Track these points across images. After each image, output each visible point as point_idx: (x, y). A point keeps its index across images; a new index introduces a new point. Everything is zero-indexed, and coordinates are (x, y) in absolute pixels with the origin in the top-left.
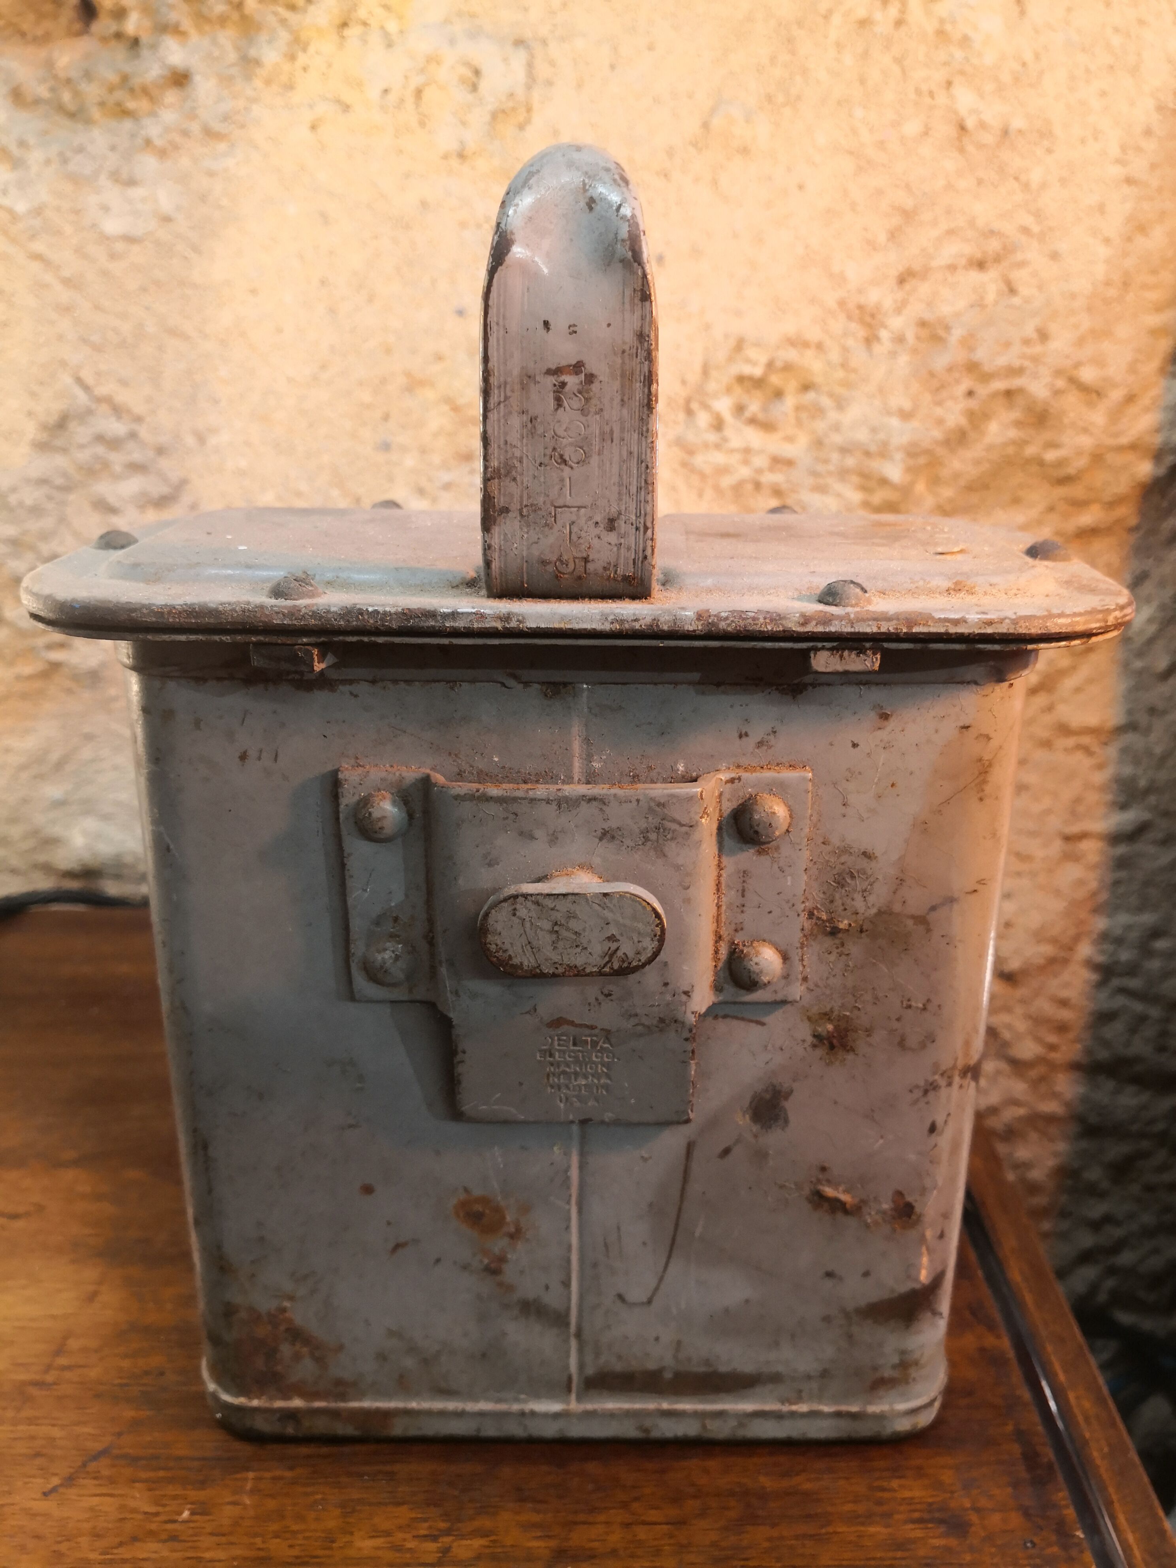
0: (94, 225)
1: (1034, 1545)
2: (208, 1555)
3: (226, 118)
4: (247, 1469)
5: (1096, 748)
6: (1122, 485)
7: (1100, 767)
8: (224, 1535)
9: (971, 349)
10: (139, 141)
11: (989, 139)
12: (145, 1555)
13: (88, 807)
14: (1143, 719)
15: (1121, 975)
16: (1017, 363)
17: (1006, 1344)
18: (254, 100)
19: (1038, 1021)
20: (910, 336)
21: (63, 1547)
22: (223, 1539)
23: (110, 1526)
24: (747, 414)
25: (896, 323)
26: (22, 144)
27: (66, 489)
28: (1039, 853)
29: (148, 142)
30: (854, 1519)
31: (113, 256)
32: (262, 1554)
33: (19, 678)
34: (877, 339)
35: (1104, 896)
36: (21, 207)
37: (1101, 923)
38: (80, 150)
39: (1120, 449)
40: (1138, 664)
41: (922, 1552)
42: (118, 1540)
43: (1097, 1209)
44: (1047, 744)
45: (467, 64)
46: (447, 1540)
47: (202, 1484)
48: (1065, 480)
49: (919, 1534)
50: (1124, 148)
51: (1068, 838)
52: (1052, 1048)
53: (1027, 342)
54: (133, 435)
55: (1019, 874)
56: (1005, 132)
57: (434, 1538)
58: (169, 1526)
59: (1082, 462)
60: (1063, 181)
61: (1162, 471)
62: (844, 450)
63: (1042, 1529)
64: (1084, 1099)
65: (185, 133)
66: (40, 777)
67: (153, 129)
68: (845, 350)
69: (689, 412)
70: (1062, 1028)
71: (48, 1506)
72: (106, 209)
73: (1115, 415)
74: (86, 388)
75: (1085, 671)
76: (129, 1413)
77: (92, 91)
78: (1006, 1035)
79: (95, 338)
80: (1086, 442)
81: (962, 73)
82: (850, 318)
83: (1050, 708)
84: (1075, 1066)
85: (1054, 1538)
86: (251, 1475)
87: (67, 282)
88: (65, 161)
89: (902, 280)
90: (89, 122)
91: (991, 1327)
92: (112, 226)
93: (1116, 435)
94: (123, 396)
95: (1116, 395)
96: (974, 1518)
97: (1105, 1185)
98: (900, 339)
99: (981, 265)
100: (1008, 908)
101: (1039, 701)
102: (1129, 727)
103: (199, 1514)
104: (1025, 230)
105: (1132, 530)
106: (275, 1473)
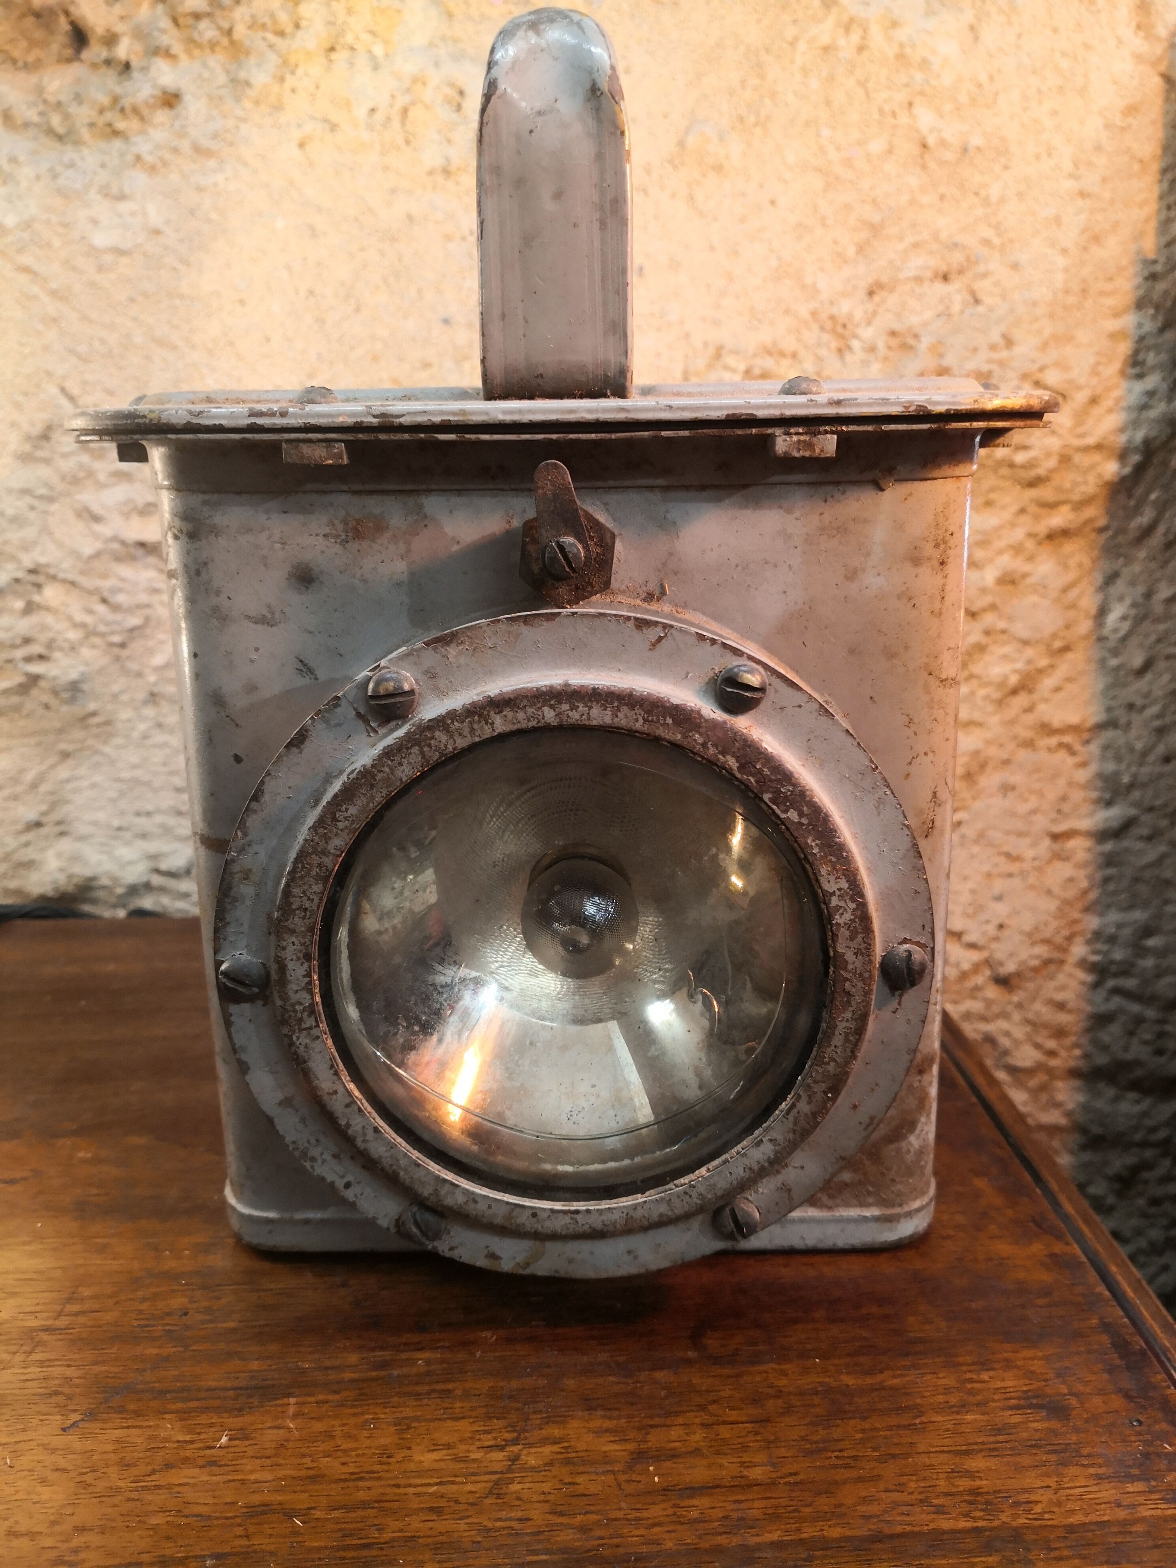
0: (83, 238)
1: (1140, 1423)
2: (252, 1477)
3: (215, 136)
4: (288, 1395)
5: (1077, 747)
6: (1090, 485)
7: (1084, 765)
8: (268, 1457)
9: (941, 356)
10: (130, 158)
11: (949, 156)
12: (181, 1481)
13: (63, 829)
14: (1123, 717)
15: (1116, 975)
16: (985, 367)
17: (1076, 1251)
18: (244, 120)
19: (1035, 1025)
20: (881, 345)
21: (88, 1478)
22: (267, 1462)
23: (141, 1455)
25: (867, 333)
26: (13, 160)
27: (51, 499)
28: (1029, 854)
29: (138, 158)
30: (947, 1408)
31: (100, 269)
32: (311, 1472)
34: (850, 348)
35: (1093, 896)
36: (10, 221)
37: (1093, 922)
38: (72, 165)
39: (1086, 449)
40: (1114, 662)
41: (1025, 1435)
42: (150, 1468)
44: (1029, 744)
45: (451, 85)
46: (516, 1449)
47: (240, 1411)
49: (1017, 1419)
50: (1076, 165)
51: (1055, 837)
52: (1052, 1053)
53: (993, 347)
55: (1010, 875)
56: (965, 150)
57: (501, 1448)
58: (208, 1452)
59: (1052, 463)
60: (1020, 195)
61: (1127, 470)
63: (1146, 1409)
64: (1085, 1108)
65: (176, 151)
66: (15, 798)
67: (143, 146)
68: (819, 359)
70: (1059, 1033)
71: (72, 1440)
72: (95, 222)
73: (1081, 416)
74: (71, 398)
75: (1063, 669)
76: (151, 1351)
77: (83, 114)
78: (1005, 1042)
79: (82, 349)
80: (1054, 442)
81: (922, 93)
82: (822, 329)
83: (1030, 709)
84: (1074, 1073)
85: (1160, 1415)
86: (292, 1400)
87: (54, 294)
88: (55, 177)
89: (871, 293)
90: (78, 143)
91: (1059, 1237)
92: (101, 239)
93: (1082, 436)
95: (1080, 397)
96: (1074, 1401)
98: (872, 349)
99: (945, 278)
100: (1000, 910)
101: (1021, 700)
102: (1109, 724)
103: (240, 1439)
104: (987, 242)
105: (1101, 530)
106: (319, 1397)
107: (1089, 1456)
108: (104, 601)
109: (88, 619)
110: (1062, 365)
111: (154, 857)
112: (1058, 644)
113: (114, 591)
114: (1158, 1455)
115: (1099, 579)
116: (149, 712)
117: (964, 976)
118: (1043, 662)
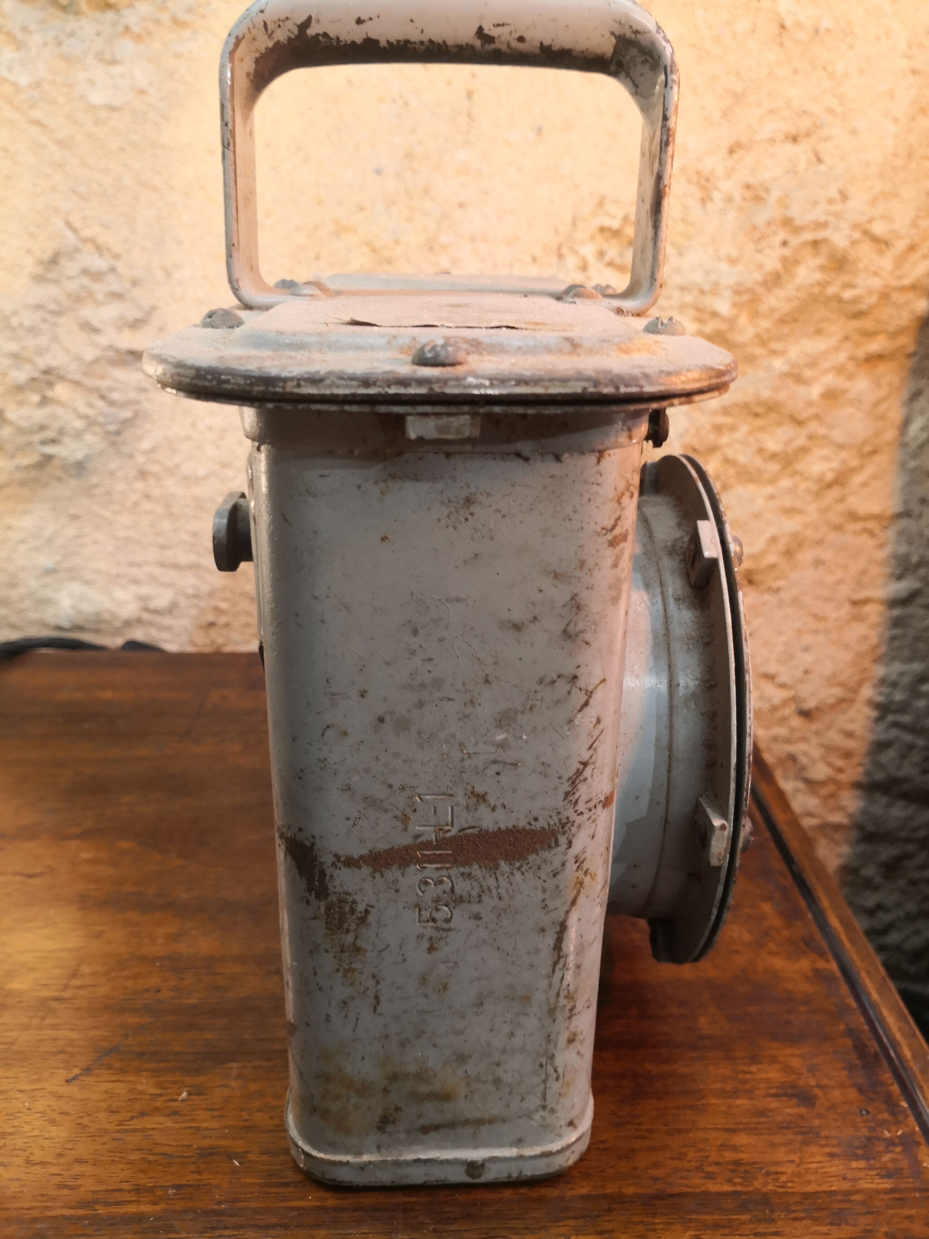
0: (82, 96)
1: (868, 1112)
2: (205, 1125)
3: (190, 10)
4: (233, 1061)
5: (877, 531)
6: (904, 318)
7: (881, 546)
8: (216, 1110)
9: (787, 207)
10: (120, 28)
11: (803, 36)
12: (152, 1127)
13: (74, 574)
14: (916, 507)
15: (895, 712)
16: (822, 218)
17: (834, 966)
19: (829, 749)
20: (737, 197)
21: (85, 1121)
22: (216, 1113)
23: (123, 1104)
24: (607, 258)
25: (727, 186)
26: (25, 29)
27: (59, 313)
28: (833, 615)
29: (127, 29)
30: (722, 1094)
31: (97, 122)
32: (248, 1123)
33: (18, 468)
34: (711, 198)
35: (883, 649)
36: (23, 81)
37: (880, 671)
38: (72, 34)
39: (903, 289)
40: (912, 464)
41: (779, 1118)
42: (130, 1114)
43: (871, 899)
44: (838, 528)
47: (197, 1072)
48: (858, 315)
49: (775, 1105)
50: (910, 46)
51: (855, 603)
52: (840, 770)
53: (831, 201)
54: (113, 270)
55: (816, 632)
56: (817, 31)
58: (171, 1104)
59: (873, 299)
60: (861, 71)
62: (683, 289)
63: (874, 1101)
64: (864, 812)
65: (157, 22)
66: (37, 549)
67: (130, 18)
68: (685, 207)
69: (561, 256)
70: (848, 755)
71: (73, 1090)
72: (92, 83)
73: (900, 261)
74: (75, 230)
75: (870, 469)
76: (132, 1020)
78: (804, 760)
79: (82, 189)
80: (876, 283)
82: (689, 181)
83: (842, 499)
84: (857, 785)
85: (883, 1107)
86: (235, 1065)
87: (60, 143)
88: (59, 44)
89: (731, 152)
90: (78, 13)
91: (822, 954)
92: (97, 97)
93: (900, 277)
94: (104, 238)
95: (901, 245)
96: (818, 1092)
97: (878, 880)
98: (729, 200)
99: (795, 139)
100: (807, 659)
101: (834, 493)
102: (906, 514)
103: (195, 1094)
104: (831, 111)
105: (910, 356)
106: (256, 1063)
107: (827, 1137)
108: (102, 397)
109: (90, 412)
110: (887, 217)
111: (143, 599)
112: (867, 448)
113: (111, 389)
114: (878, 1139)
115: (906, 395)
116: (139, 485)
117: (774, 709)
118: (854, 462)
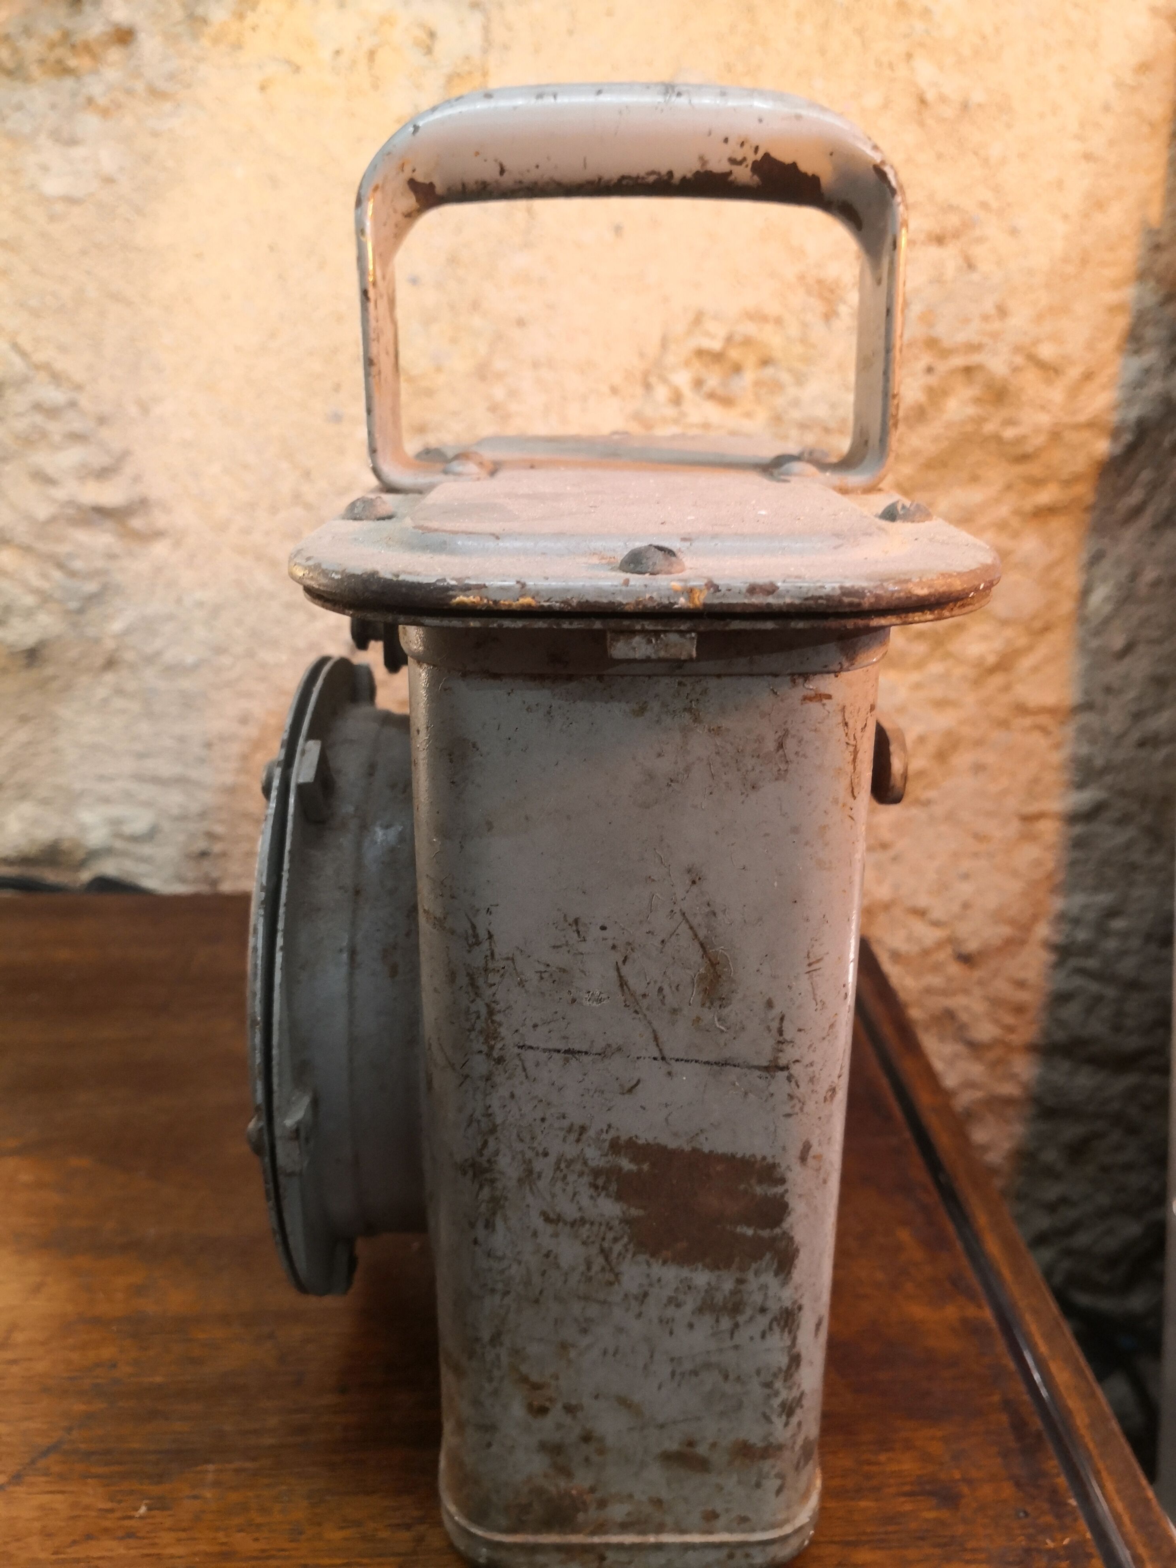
0: (33, 187)
1: (1027, 1514)
2: (169, 1552)
3: (171, 77)
4: (207, 1461)
5: (1053, 728)
6: (1080, 463)
7: (1057, 746)
8: (184, 1530)
9: (931, 325)
10: (81, 100)
11: (949, 112)
12: (99, 1554)
13: (25, 791)
14: (1099, 698)
15: (1077, 955)
16: (975, 339)
17: (988, 1314)
18: (200, 60)
19: (996, 1002)
21: (12, 1548)
22: (183, 1535)
23: (62, 1524)
24: (706, 388)
28: (998, 834)
29: (90, 101)
31: (52, 218)
32: (224, 1548)
34: (836, 313)
35: (1060, 877)
37: (1058, 904)
38: (19, 107)
39: (1078, 427)
40: (1094, 643)
41: (913, 1525)
42: (70, 1538)
43: (1052, 1192)
44: (1003, 724)
45: (422, 26)
46: (422, 1528)
47: (160, 1478)
48: (1024, 458)
49: (908, 1507)
50: (1082, 125)
51: (1025, 819)
52: (1010, 1029)
53: (986, 318)
54: (73, 404)
55: (976, 855)
56: (965, 107)
57: (408, 1527)
58: (127, 1523)
59: (1039, 440)
60: (1022, 156)
61: (1118, 449)
62: (803, 426)
63: (1034, 1499)
64: (1041, 1081)
65: (129, 92)
67: (95, 87)
68: (805, 325)
69: (648, 387)
70: (1019, 1009)
72: (45, 169)
73: (1074, 392)
74: (23, 354)
75: (1042, 650)
76: (79, 1407)
77: (32, 48)
78: (964, 1017)
79: (33, 303)
80: (1044, 419)
81: (921, 45)
82: (809, 292)
83: (1007, 688)
84: (1032, 1048)
85: (1047, 1507)
86: (211, 1467)
90: (27, 79)
91: (972, 1297)
92: (52, 186)
93: (1074, 413)
94: (61, 364)
95: (1074, 373)
96: (965, 1490)
97: (1060, 1166)
99: (939, 240)
100: (966, 889)
101: (998, 680)
102: (1086, 706)
103: (158, 1509)
104: (984, 205)
105: (1088, 509)
106: (237, 1464)
107: (974, 1550)
108: (61, 566)
109: (45, 585)
110: (1056, 338)
111: (116, 822)
112: (1038, 624)
113: (71, 556)
114: (1039, 1551)
115: (1084, 557)
116: (108, 678)
117: (926, 953)
118: (1022, 641)
